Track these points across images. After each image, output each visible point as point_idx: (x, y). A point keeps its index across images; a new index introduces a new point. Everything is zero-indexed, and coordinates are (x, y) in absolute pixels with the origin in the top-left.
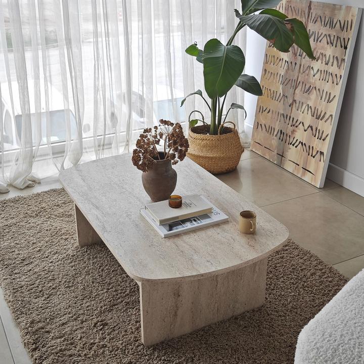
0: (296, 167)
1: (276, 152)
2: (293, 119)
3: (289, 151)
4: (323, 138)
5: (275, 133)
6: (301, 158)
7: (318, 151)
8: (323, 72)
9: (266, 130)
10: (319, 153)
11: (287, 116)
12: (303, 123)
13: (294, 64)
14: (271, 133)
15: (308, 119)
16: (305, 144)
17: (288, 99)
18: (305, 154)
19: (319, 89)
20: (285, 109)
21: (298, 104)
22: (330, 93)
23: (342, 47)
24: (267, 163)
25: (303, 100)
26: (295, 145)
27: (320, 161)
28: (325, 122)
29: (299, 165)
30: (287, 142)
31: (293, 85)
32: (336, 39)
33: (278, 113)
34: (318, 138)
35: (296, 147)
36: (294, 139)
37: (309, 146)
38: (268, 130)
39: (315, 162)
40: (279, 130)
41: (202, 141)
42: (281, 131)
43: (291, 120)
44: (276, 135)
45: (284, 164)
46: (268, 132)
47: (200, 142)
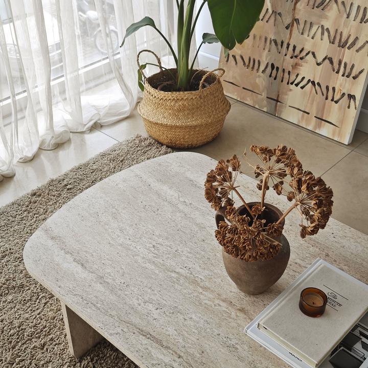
0: (303, 116)
1: (264, 95)
2: (295, 47)
3: (290, 93)
4: (353, 74)
5: (262, 68)
6: (312, 104)
7: (344, 94)
9: (244, 64)
10: (346, 96)
11: (282, 42)
12: (313, 54)
14: (253, 68)
15: (323, 48)
16: (318, 84)
17: (284, 18)
18: (319, 97)
19: (343, 3)
20: (277, 33)
21: (302, 26)
22: (365, 9)
24: (251, 111)
25: (313, 19)
26: (301, 85)
27: (349, 107)
28: (357, 51)
29: (308, 113)
30: (285, 81)
33: (266, 39)
34: (343, 75)
35: (302, 88)
36: (297, 76)
37: (327, 88)
38: (247, 63)
39: (340, 108)
40: (268, 63)
41: (176, 102)
42: (273, 65)
43: (291, 48)
44: (263, 71)
45: (281, 112)
46: (248, 66)
47: (172, 104)
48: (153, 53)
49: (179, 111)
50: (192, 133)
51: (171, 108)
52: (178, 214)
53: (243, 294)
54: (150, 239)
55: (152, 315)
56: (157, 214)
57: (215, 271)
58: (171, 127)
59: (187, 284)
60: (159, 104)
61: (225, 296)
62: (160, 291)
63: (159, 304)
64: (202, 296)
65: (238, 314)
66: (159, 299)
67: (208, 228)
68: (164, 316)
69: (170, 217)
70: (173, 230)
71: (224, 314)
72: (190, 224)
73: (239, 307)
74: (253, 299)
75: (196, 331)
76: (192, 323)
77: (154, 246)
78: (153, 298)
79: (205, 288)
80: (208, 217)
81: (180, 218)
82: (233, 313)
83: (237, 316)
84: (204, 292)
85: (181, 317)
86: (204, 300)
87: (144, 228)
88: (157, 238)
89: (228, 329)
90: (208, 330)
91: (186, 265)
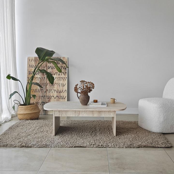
1: (42, 110)
2: (48, 96)
4: (64, 98)
8: (58, 78)
11: (44, 96)
12: (53, 96)
13: (43, 78)
15: (55, 94)
17: (44, 90)
19: (58, 84)
20: (43, 94)
21: (49, 91)
22: (63, 84)
23: (64, 69)
25: (51, 89)
28: (64, 93)
31: (45, 85)
32: (61, 67)
33: (40, 96)
34: (62, 99)
42: (43, 102)
43: (47, 97)
49: (32, 109)
58: (31, 114)
60: (26, 109)
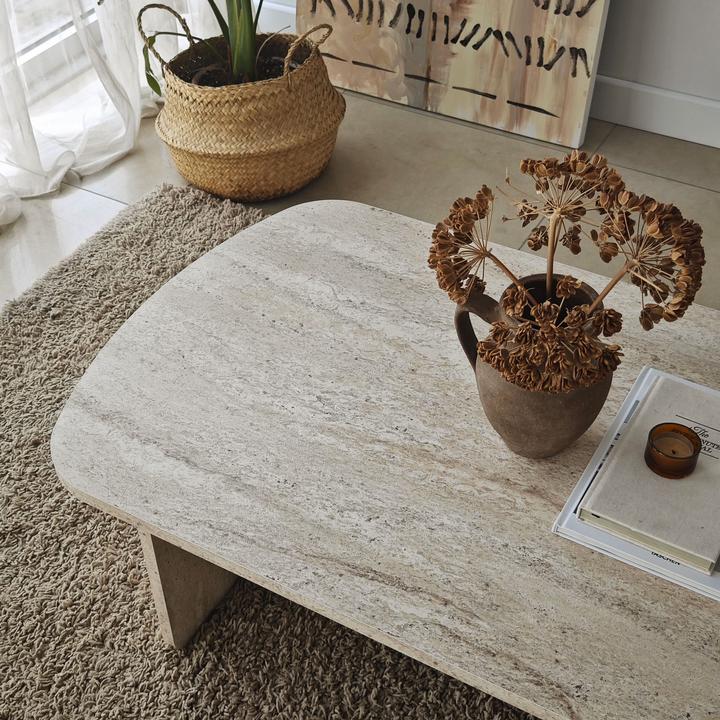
0: (483, 105)
1: (399, 71)
3: (453, 61)
4: (577, 7)
5: (389, 16)
6: (500, 76)
7: (562, 49)
9: (351, 12)
10: (567, 53)
14: (370, 18)
16: (509, 35)
18: (513, 62)
24: (378, 107)
26: (474, 41)
27: (574, 74)
29: (494, 97)
30: (440, 38)
34: (557, 12)
35: (476, 47)
36: (465, 22)
37: (528, 41)
38: (356, 10)
39: (557, 78)
40: (400, 5)
41: (241, 105)
42: (411, 9)
44: (393, 23)
45: (438, 101)
46: (359, 16)
47: (234, 110)
48: (169, 9)
50: (282, 165)
51: (232, 119)
52: (346, 328)
53: (525, 460)
54: (307, 385)
55: (363, 532)
56: (303, 335)
57: (457, 426)
59: (411, 461)
61: (491, 471)
62: (362, 484)
63: (369, 509)
64: (448, 480)
65: (529, 500)
66: (366, 499)
67: (413, 345)
68: (389, 530)
69: (330, 335)
70: (345, 360)
71: (502, 505)
72: (376, 343)
73: (525, 486)
74: (546, 466)
75: (460, 548)
76: (448, 534)
77: (319, 398)
78: (355, 500)
79: (450, 463)
80: (406, 324)
81: (352, 335)
82: (519, 500)
83: (527, 503)
84: (449, 471)
85: (422, 526)
86: (455, 484)
87: (286, 366)
88: (319, 382)
89: (519, 533)
90: (483, 541)
91: (396, 424)
